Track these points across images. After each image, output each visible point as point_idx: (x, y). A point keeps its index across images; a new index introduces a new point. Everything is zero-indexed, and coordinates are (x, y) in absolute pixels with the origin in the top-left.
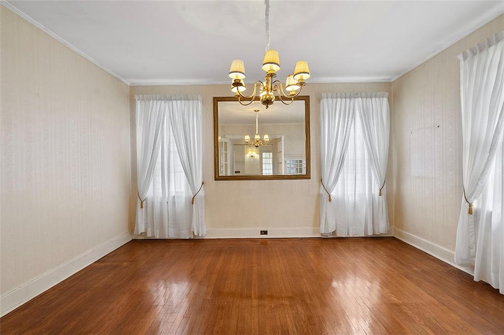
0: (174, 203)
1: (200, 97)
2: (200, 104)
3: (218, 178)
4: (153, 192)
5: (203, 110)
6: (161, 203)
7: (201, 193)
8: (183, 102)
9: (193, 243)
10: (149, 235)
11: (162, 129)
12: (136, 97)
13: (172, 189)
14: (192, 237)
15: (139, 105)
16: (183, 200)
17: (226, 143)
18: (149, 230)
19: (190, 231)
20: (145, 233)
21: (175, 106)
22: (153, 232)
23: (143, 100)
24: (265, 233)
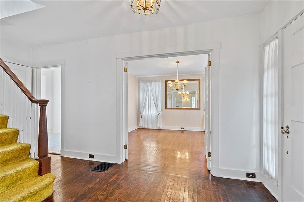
0: (152, 117)
1: (161, 81)
2: (161, 83)
3: (166, 108)
4: (145, 113)
5: (162, 85)
6: (148, 116)
7: (161, 114)
8: (155, 83)
9: (157, 130)
10: (144, 127)
11: (148, 92)
12: (140, 82)
13: (151, 112)
14: (157, 128)
15: (141, 84)
16: (155, 116)
17: (171, 94)
18: (144, 125)
19: (157, 126)
20: (142, 126)
21: (152, 84)
22: (145, 126)
23: (143, 82)
24: (183, 128)
